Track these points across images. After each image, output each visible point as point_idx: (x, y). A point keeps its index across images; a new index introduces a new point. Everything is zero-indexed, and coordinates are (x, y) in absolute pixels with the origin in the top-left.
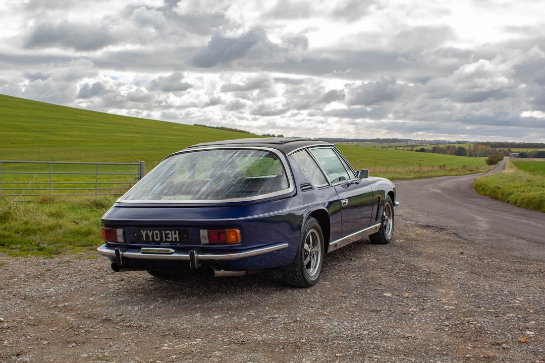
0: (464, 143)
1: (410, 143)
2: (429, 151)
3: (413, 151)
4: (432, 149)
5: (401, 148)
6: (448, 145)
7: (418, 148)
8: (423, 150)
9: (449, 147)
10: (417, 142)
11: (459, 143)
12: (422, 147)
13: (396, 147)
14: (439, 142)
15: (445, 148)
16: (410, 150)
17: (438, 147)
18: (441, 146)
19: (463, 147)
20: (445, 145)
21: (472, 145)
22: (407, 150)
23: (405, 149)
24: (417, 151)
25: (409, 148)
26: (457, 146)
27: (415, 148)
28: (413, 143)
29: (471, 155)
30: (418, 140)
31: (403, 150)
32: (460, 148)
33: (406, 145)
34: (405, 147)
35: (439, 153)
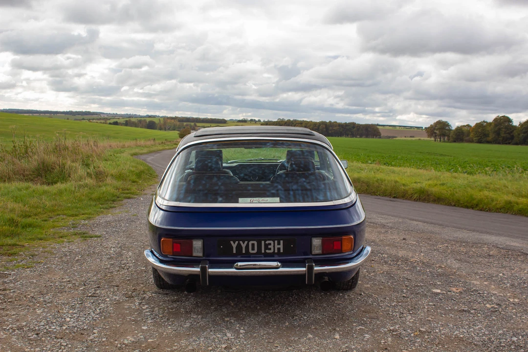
0: (154, 117)
1: (102, 116)
2: (122, 124)
3: (106, 123)
4: (124, 122)
5: (95, 121)
6: (139, 119)
7: (112, 121)
8: (116, 123)
9: (140, 121)
10: (109, 115)
11: (150, 117)
12: (115, 120)
13: (90, 119)
14: (130, 116)
15: (136, 121)
16: (104, 123)
17: (130, 120)
18: (133, 120)
19: (154, 121)
20: (136, 119)
21: (162, 119)
22: (101, 123)
23: (99, 121)
24: (110, 124)
25: (103, 121)
26: (148, 120)
27: (108, 121)
28: (106, 116)
29: (161, 129)
30: (110, 114)
31: (97, 122)
32: (150, 122)
33: (99, 118)
34: (98, 119)
35: (131, 126)
